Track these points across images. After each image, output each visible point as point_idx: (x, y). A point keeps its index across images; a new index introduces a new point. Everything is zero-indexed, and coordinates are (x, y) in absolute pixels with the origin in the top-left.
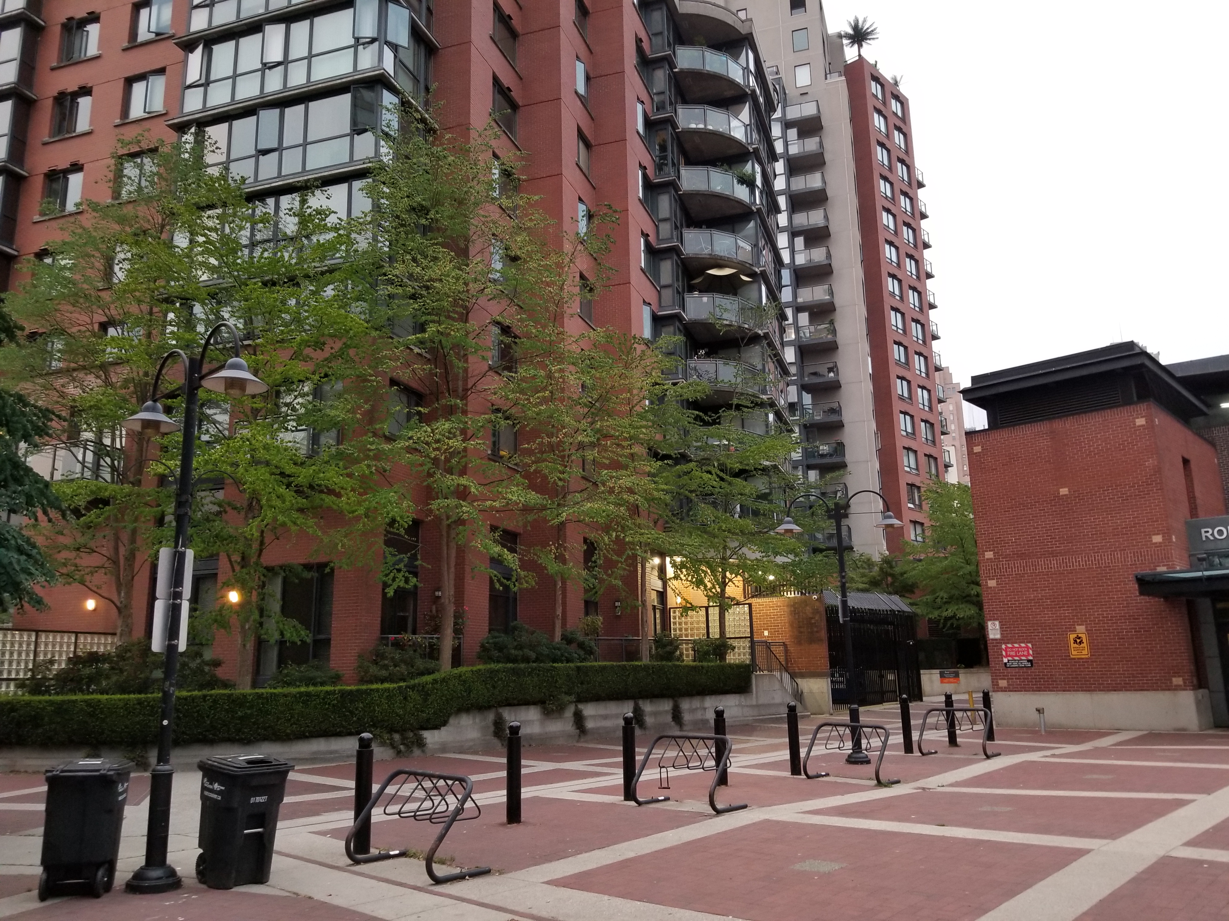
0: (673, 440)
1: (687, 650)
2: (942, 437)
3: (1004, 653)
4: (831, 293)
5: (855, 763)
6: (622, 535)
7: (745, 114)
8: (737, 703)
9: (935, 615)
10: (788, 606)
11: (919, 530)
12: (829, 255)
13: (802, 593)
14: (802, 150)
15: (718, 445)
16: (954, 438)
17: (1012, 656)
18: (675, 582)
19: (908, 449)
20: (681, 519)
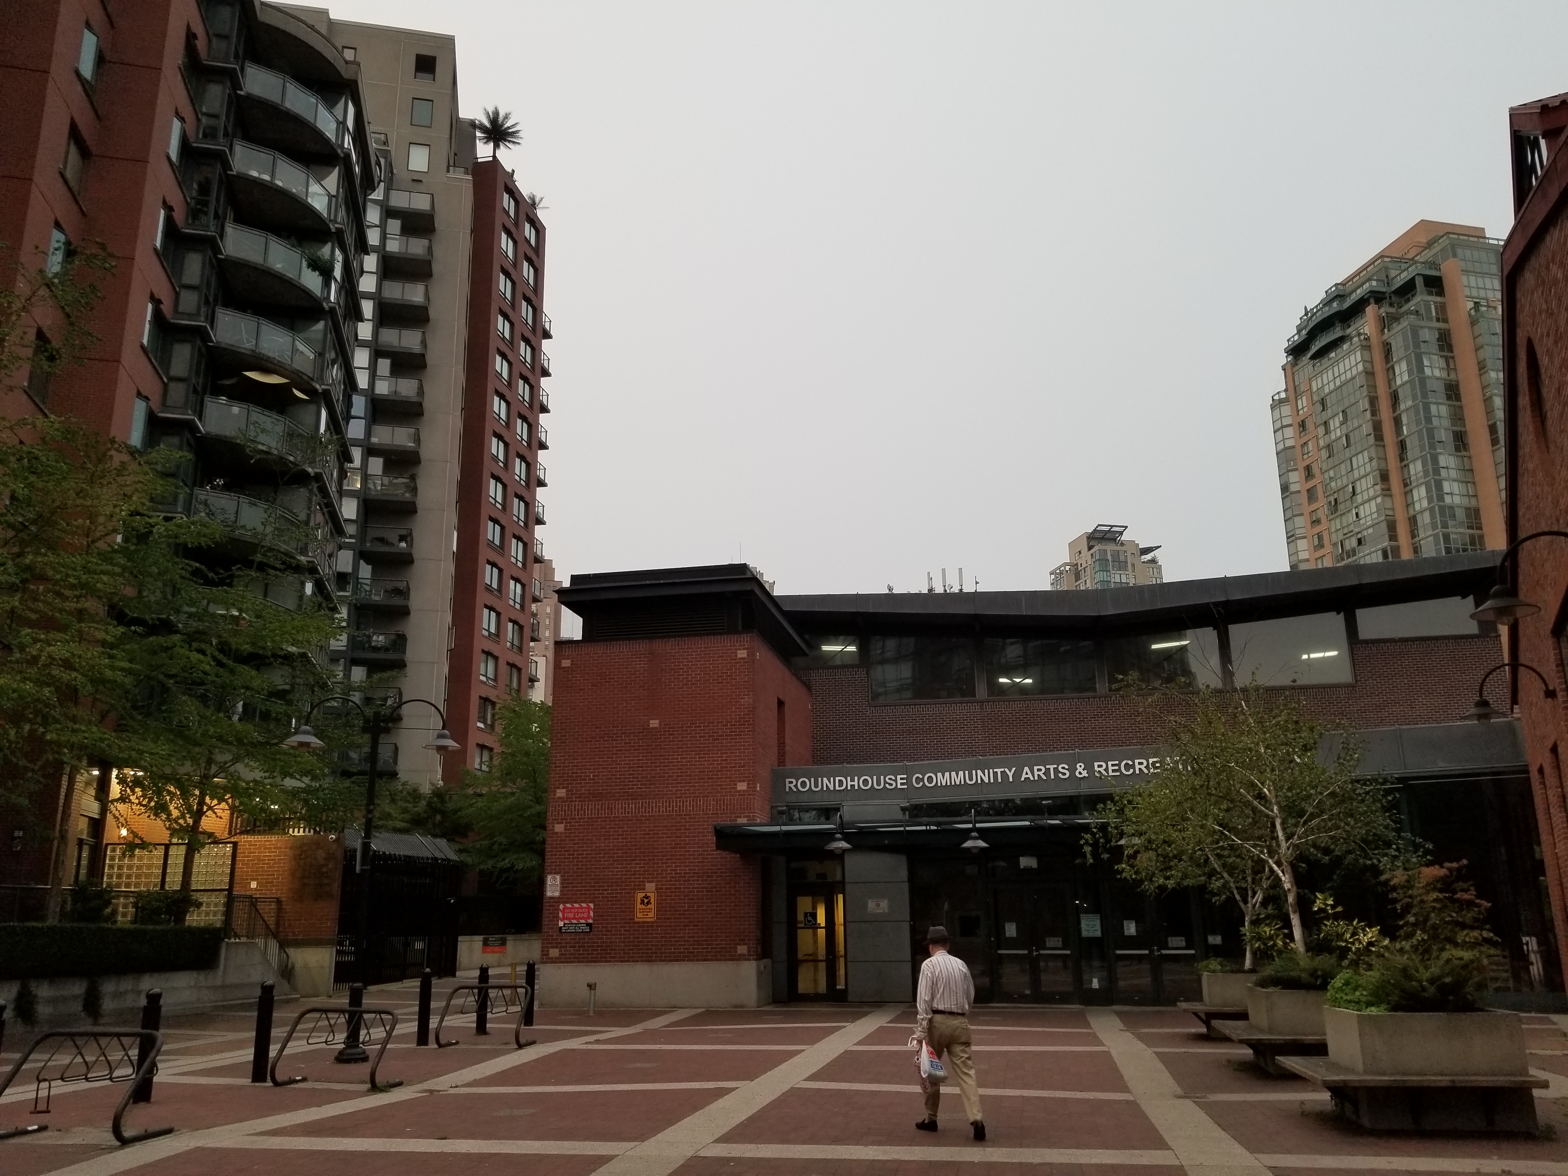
0: (152, 598)
1: (125, 906)
2: (532, 644)
3: (561, 915)
4: (418, 440)
5: (348, 1061)
6: (42, 730)
7: (332, 180)
8: (192, 983)
9: (489, 865)
10: (291, 848)
11: (486, 757)
12: (421, 391)
13: (315, 830)
14: (404, 251)
15: (222, 616)
16: (546, 647)
17: (569, 919)
18: (121, 807)
19: (488, 654)
20: (148, 715)
